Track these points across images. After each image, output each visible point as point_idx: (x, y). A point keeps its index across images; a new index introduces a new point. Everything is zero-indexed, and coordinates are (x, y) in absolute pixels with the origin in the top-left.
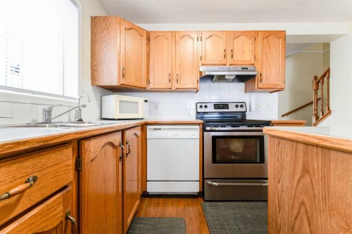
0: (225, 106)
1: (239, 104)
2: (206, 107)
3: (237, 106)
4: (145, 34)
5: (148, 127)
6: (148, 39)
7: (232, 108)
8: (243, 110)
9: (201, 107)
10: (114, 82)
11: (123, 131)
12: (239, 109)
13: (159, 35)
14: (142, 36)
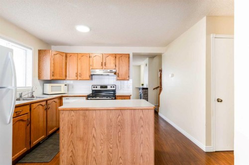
0: (106, 87)
1: (112, 86)
2: (96, 87)
3: (111, 87)
4: (64, 55)
5: (63, 98)
6: (66, 57)
7: (109, 88)
8: (114, 89)
9: (94, 87)
10: (48, 78)
11: (47, 101)
12: (113, 89)
13: (71, 55)
14: (63, 56)
